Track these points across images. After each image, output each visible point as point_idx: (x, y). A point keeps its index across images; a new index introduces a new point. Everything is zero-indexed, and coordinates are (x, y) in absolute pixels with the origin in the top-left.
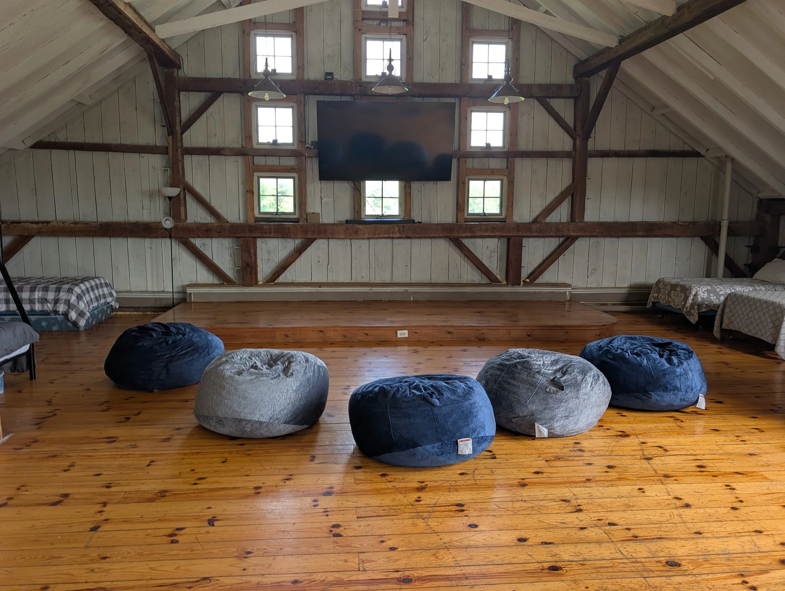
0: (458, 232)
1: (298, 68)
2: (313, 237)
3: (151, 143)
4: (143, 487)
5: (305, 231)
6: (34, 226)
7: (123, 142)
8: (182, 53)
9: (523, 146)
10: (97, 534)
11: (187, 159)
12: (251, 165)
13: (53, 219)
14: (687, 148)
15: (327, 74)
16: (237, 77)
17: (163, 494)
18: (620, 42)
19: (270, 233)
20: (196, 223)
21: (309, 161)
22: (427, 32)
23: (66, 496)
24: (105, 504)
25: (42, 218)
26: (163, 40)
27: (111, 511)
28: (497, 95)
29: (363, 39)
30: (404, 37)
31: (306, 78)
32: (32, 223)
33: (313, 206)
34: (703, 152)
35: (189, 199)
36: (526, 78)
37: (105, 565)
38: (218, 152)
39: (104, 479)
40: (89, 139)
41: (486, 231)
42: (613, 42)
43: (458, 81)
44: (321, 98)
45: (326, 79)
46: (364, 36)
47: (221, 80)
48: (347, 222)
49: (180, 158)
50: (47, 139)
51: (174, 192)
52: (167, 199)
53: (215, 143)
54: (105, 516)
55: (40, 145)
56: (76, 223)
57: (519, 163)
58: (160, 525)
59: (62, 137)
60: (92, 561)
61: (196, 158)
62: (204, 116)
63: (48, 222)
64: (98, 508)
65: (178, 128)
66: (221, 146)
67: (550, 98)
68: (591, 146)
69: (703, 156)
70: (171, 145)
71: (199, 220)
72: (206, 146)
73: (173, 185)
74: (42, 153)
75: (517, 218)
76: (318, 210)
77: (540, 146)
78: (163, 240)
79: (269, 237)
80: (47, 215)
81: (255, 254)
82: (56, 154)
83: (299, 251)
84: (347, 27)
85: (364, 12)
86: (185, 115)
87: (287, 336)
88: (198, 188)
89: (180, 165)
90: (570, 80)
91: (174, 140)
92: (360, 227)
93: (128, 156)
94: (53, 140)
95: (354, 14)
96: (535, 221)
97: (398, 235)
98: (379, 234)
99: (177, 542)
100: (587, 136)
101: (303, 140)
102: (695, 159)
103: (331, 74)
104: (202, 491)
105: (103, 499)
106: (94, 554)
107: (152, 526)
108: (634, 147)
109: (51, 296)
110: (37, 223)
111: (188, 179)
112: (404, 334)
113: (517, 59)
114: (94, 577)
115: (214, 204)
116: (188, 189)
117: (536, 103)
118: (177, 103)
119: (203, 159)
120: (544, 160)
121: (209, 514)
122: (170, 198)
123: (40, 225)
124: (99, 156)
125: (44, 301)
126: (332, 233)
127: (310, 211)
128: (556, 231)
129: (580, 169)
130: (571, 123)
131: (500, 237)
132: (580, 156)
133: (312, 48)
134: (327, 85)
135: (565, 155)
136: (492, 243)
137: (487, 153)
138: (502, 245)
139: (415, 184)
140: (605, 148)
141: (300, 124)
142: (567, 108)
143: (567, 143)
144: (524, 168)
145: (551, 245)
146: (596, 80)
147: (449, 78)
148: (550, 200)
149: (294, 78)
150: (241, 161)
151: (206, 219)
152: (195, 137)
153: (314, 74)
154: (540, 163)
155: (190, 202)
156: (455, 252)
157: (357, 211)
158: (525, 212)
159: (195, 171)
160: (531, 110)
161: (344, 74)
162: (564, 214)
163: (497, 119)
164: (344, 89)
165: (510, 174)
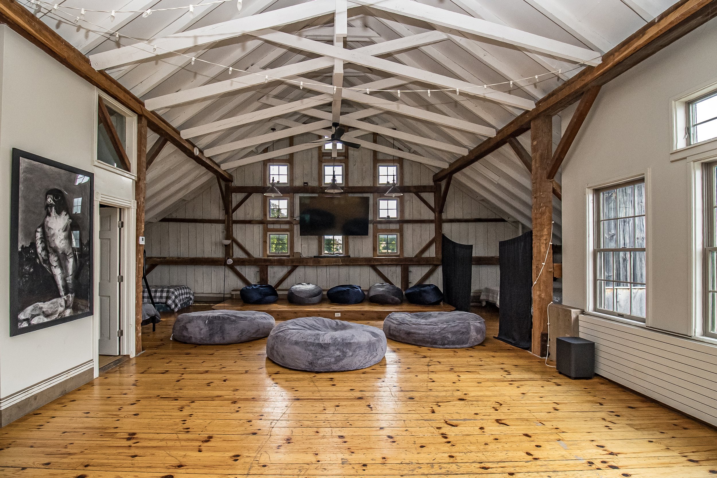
0: (374, 262)
1: (290, 180)
2: (297, 265)
3: (217, 218)
4: (199, 369)
5: (292, 261)
6: (158, 260)
7: (204, 218)
8: (234, 175)
9: (407, 217)
10: (179, 382)
11: (234, 226)
12: (266, 228)
13: (168, 256)
14: (498, 217)
15: (305, 183)
16: (260, 185)
17: (207, 372)
18: (450, 165)
19: (275, 263)
20: (237, 258)
21: (295, 226)
22: (355, 161)
23: (167, 371)
24: (183, 374)
25: (163, 255)
26: (225, 171)
27: (184, 376)
28: (389, 193)
29: (323, 166)
30: (344, 164)
31: (294, 185)
32: (158, 258)
33: (298, 249)
34: (506, 219)
35: (235, 246)
36: (408, 182)
37: (181, 391)
38: (250, 222)
39: (183, 366)
40: (188, 217)
41: (389, 261)
42: (446, 166)
43: (372, 185)
44: (302, 195)
45: (304, 186)
46: (323, 164)
47: (253, 187)
48: (315, 257)
49: (231, 225)
50: (167, 217)
51: (228, 242)
52: (224, 246)
53: (248, 218)
54: (182, 377)
55: (164, 220)
56: (178, 258)
57: (405, 226)
58: (204, 381)
59: (174, 216)
60: (176, 390)
61: (239, 226)
62: (243, 205)
63: (165, 258)
64: (180, 375)
65: (230, 211)
66: (252, 219)
67: (421, 192)
68: (444, 217)
69: (506, 221)
70: (227, 218)
71: (239, 256)
72: (244, 219)
73: (227, 239)
74: (164, 224)
75: (406, 255)
76: (300, 251)
77: (417, 217)
78: (221, 266)
79: (274, 265)
80: (165, 255)
81: (267, 274)
82: (171, 224)
83: (290, 273)
84: (315, 160)
85: (323, 153)
86: (234, 205)
87: (278, 315)
88: (239, 240)
89: (231, 229)
90: (432, 183)
91: (228, 217)
92: (321, 259)
93: (206, 224)
94: (170, 217)
95: (319, 154)
96: (416, 256)
97: (341, 264)
98: (331, 263)
99: (210, 386)
100: (441, 212)
101: (292, 216)
102: (503, 223)
103: (307, 183)
104: (223, 371)
105: (183, 372)
106: (177, 388)
107: (201, 381)
108: (468, 217)
109: (165, 295)
110: (160, 258)
111: (235, 236)
112: (339, 315)
113: (402, 174)
114: (177, 394)
115: (247, 248)
116: (234, 241)
117: (413, 194)
118: (230, 199)
119: (243, 226)
120: (419, 225)
121: (225, 378)
122: (226, 245)
123: (161, 259)
124: (191, 225)
125: (161, 297)
126: (307, 263)
127: (295, 251)
128: (427, 262)
129: (439, 229)
130: (433, 205)
131: (397, 265)
132: (439, 222)
133: (298, 171)
134: (305, 188)
135: (430, 221)
136: (393, 269)
137: (388, 221)
138: (398, 270)
139: (350, 237)
140: (452, 217)
141: (291, 208)
142: (430, 197)
143: (431, 216)
144: (408, 229)
145: (426, 270)
146: (443, 184)
147: (368, 183)
148: (424, 245)
149: (288, 185)
150: (261, 226)
151: (243, 256)
152: (239, 215)
153: (298, 183)
154: (417, 226)
155: (235, 247)
156: (373, 274)
157: (320, 251)
158: (410, 252)
159: (238, 232)
160: (411, 199)
161: (314, 183)
162: (432, 253)
163: (393, 204)
164: (313, 190)
165: (401, 231)
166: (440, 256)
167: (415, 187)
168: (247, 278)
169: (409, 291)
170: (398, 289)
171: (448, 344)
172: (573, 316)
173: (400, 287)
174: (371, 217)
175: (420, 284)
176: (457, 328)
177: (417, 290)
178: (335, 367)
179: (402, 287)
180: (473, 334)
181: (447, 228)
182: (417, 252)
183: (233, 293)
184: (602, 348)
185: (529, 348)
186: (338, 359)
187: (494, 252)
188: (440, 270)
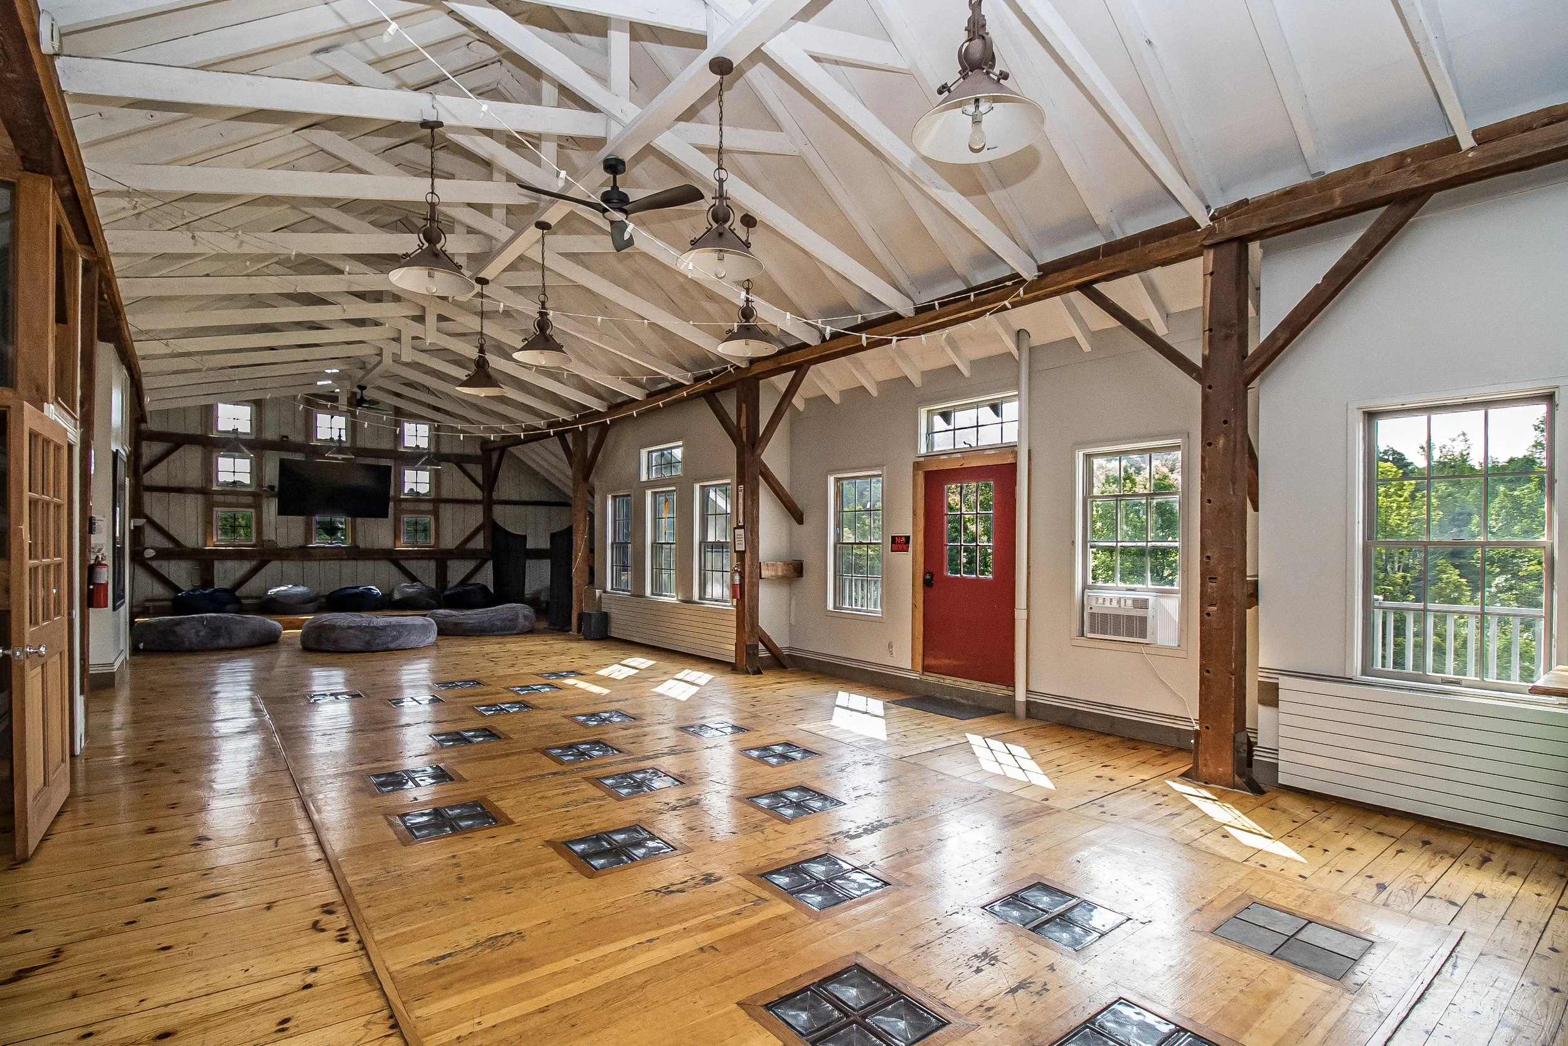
0: (395, 556)
1: (256, 430)
2: (268, 558)
5: (261, 553)
9: (445, 494)
11: (150, 495)
12: (210, 502)
15: (282, 436)
16: (199, 434)
19: (227, 555)
29: (312, 413)
30: (349, 414)
31: (263, 438)
33: (269, 534)
35: (150, 529)
36: (445, 449)
38: (179, 490)
41: (417, 554)
43: (393, 449)
45: (281, 440)
46: (314, 410)
47: (183, 435)
48: (298, 547)
53: (175, 483)
57: (442, 505)
61: (157, 495)
62: (165, 462)
65: (141, 471)
66: (182, 485)
67: (464, 463)
68: (495, 496)
70: (134, 483)
71: (157, 546)
72: (166, 485)
75: (443, 546)
76: (273, 538)
77: (458, 496)
79: (226, 559)
81: (213, 572)
83: (256, 570)
84: (300, 403)
86: (149, 460)
88: (157, 519)
89: (142, 500)
90: (479, 454)
91: (137, 481)
92: (310, 551)
96: (457, 548)
97: (344, 557)
98: (329, 557)
100: (491, 489)
101: (260, 481)
103: (287, 437)
108: (526, 498)
111: (150, 512)
113: (437, 436)
115: (173, 531)
116: (150, 521)
117: (454, 465)
118: (140, 450)
119: (165, 495)
120: (461, 506)
122: (136, 527)
126: (286, 556)
127: (265, 538)
128: (473, 554)
129: (488, 513)
130: (480, 479)
131: (430, 559)
132: (488, 503)
133: (270, 416)
134: (283, 444)
135: (476, 502)
136: (424, 563)
137: (416, 497)
138: (432, 565)
139: (359, 520)
140: (506, 498)
141: (257, 471)
142: (477, 471)
143: (478, 494)
144: (446, 511)
145: (470, 565)
146: (495, 456)
147: (386, 445)
148: (468, 533)
149: (253, 437)
150: (200, 497)
151: (166, 544)
152: (157, 476)
153: (271, 435)
154: (458, 507)
155: (149, 532)
156: (394, 570)
157: (308, 537)
158: (449, 541)
159: (154, 506)
160: (450, 471)
161: (297, 437)
162: (479, 543)
163: (425, 476)
164: (298, 448)
165: (436, 514)
166: (490, 548)
167: (456, 455)
168: (172, 579)
169: (447, 593)
170: (432, 589)
171: (498, 631)
172: (598, 594)
173: (434, 586)
174: (392, 493)
175: (464, 582)
176: (505, 616)
177: (459, 589)
178: (392, 646)
179: (437, 585)
180: (521, 620)
181: (499, 512)
182: (457, 543)
183: (147, 604)
184: (613, 615)
185: (570, 630)
186: (394, 639)
187: (544, 544)
188: (489, 565)
